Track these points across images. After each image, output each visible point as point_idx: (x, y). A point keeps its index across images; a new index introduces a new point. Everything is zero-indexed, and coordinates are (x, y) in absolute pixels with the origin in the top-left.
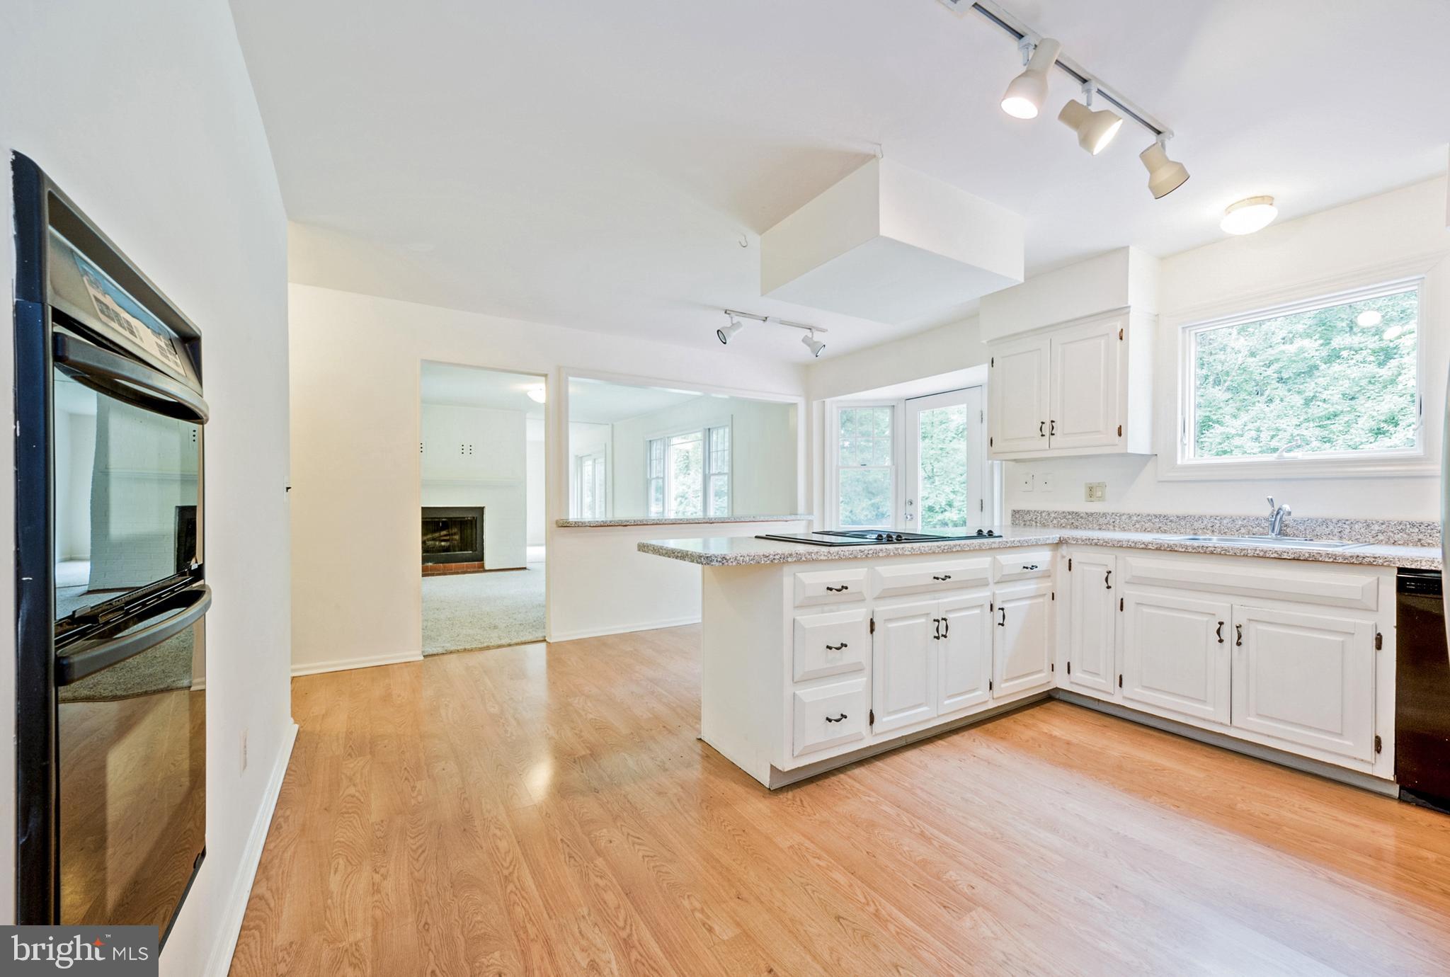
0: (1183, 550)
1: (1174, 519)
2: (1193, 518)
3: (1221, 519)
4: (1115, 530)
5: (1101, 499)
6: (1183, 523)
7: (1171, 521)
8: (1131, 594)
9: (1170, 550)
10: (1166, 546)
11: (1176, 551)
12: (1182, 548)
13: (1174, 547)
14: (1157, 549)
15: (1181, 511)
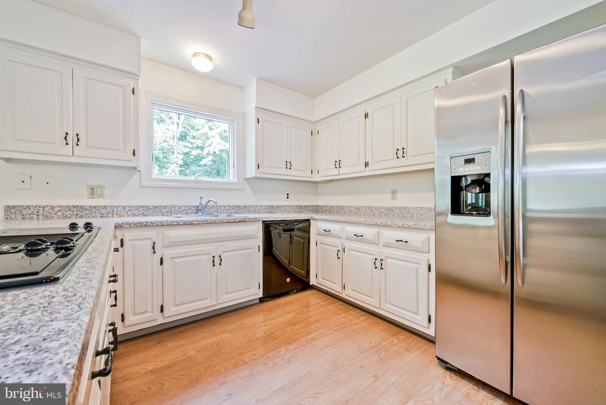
0: (197, 223)
1: (152, 208)
2: (161, 207)
3: (175, 207)
4: (113, 216)
5: (101, 196)
6: (156, 210)
7: (150, 209)
8: (167, 254)
9: (191, 224)
10: (189, 222)
11: (194, 224)
12: (197, 222)
13: (192, 222)
14: (184, 224)
15: (155, 204)
